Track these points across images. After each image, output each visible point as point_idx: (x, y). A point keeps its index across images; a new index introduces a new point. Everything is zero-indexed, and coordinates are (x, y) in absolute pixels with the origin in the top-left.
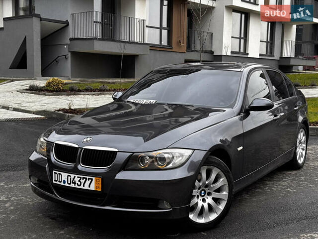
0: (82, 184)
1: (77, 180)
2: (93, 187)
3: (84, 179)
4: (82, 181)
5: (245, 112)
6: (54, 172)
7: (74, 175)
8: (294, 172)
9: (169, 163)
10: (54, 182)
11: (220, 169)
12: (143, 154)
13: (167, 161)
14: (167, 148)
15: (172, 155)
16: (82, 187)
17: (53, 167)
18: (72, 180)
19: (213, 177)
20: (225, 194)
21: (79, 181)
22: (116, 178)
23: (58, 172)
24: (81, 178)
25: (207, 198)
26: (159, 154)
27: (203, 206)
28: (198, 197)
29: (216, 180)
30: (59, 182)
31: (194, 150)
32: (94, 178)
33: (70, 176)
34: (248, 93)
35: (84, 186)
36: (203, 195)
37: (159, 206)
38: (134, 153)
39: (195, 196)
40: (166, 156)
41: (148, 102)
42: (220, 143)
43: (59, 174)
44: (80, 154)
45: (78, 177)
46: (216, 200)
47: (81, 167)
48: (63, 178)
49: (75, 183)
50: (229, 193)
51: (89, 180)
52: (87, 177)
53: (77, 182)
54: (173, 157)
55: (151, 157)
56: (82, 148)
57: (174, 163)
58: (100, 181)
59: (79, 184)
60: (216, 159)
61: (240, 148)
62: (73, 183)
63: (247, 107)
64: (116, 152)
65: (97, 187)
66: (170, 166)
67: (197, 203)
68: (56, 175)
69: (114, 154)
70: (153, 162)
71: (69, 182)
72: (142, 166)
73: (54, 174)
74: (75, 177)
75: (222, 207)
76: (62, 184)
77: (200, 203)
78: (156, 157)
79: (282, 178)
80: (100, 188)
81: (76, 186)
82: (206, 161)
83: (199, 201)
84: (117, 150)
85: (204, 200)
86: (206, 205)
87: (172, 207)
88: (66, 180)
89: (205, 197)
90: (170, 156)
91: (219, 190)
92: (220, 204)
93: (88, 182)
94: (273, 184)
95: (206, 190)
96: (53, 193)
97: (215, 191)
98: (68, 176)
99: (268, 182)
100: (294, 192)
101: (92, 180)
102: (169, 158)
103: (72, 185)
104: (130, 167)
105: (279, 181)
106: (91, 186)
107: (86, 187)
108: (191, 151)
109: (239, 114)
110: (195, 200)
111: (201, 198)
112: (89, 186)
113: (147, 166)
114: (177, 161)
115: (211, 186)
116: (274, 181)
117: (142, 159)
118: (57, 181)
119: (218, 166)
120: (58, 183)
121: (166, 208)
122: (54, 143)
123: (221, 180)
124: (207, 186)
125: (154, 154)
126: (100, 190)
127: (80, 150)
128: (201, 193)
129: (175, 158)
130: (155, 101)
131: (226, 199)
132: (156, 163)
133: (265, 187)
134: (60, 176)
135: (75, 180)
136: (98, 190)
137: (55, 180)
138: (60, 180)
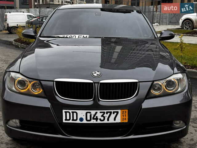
0: (106, 118)
2: (118, 120)
3: (109, 114)
7: (95, 111)
9: (178, 88)
10: (64, 121)
14: (174, 74)
16: (105, 121)
18: (92, 116)
22: (143, 107)
23: (71, 111)
24: (104, 113)
32: (119, 111)
33: (90, 113)
35: (108, 120)
38: (153, 81)
44: (98, 89)
45: (100, 112)
48: (79, 116)
49: (97, 119)
51: (114, 113)
52: (112, 111)
53: (99, 117)
56: (98, 83)
59: (102, 118)
62: (94, 119)
64: (137, 82)
65: (123, 119)
68: (68, 114)
71: (89, 118)
73: (64, 113)
76: (78, 121)
80: (127, 119)
81: (99, 122)
88: (84, 118)
93: (113, 116)
98: (87, 113)
101: (117, 113)
107: (111, 120)
112: (115, 119)
113: (161, 92)
120: (71, 121)
122: (53, 81)
134: (75, 114)
135: (96, 116)
136: (125, 121)
137: (66, 120)
138: (75, 118)
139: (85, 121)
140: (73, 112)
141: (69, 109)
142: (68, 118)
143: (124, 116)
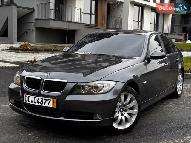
0: (44, 103)
1: (40, 100)
2: (51, 105)
3: (45, 100)
4: (44, 101)
5: (148, 60)
6: (25, 95)
7: (38, 97)
8: (175, 100)
9: (100, 90)
10: (25, 102)
11: (133, 95)
12: (84, 84)
13: (100, 88)
14: (100, 80)
15: (103, 85)
16: (43, 105)
17: (25, 92)
18: (37, 100)
19: (128, 99)
20: (136, 110)
21: (42, 101)
22: (66, 99)
23: (28, 96)
24: (43, 99)
25: (124, 113)
26: (94, 84)
27: (121, 118)
28: (118, 112)
29: (130, 102)
30: (29, 101)
31: (117, 82)
32: (51, 99)
33: (36, 98)
34: (149, 48)
35: (45, 104)
36: (122, 111)
37: (94, 118)
38: (78, 83)
39: (117, 112)
40: (99, 85)
41: (86, 53)
42: (133, 78)
43: (29, 97)
44: (43, 84)
45: (41, 99)
46: (130, 115)
47: (43, 92)
48: (31, 99)
49: (39, 103)
50: (138, 110)
51: (48, 100)
52: (47, 99)
53: (40, 102)
54: (103, 86)
55: (89, 86)
56: (44, 80)
57: (104, 90)
58: (56, 101)
59: (42, 103)
60: (131, 88)
61: (145, 82)
62: (37, 102)
63: (149, 57)
64: (66, 82)
65: (53, 105)
66: (102, 91)
67: (118, 116)
68: (26, 97)
69: (65, 84)
70: (90, 89)
71: (35, 102)
72: (83, 92)
73: (25, 97)
74: (39, 98)
75: (133, 119)
76: (30, 103)
77: (120, 117)
78: (92, 86)
79: (168, 103)
80: (56, 105)
81: (40, 104)
82: (124, 89)
83: (119, 115)
84: (67, 81)
85: (122, 115)
86: (123, 118)
87: (102, 118)
88: (33, 101)
89: (123, 113)
90: (101, 85)
91: (132, 108)
92: (132, 117)
93: (48, 102)
94: (163, 106)
95: (124, 108)
96: (24, 109)
97: (129, 109)
98: (35, 98)
99: (160, 105)
100: (177, 111)
101: (50, 100)
102: (101, 86)
103: (37, 104)
104: (75, 92)
105: (167, 104)
106: (49, 104)
107: (46, 105)
108: (115, 83)
109: (144, 61)
110: (117, 115)
111: (120, 113)
112: (48, 105)
113: (86, 92)
114: (106, 89)
115: (127, 105)
116: (163, 104)
117: (83, 87)
118: (27, 101)
119: (132, 93)
120: (27, 102)
121: (98, 119)
122: (25, 77)
123: (134, 102)
124: (124, 106)
125: (91, 84)
126: (55, 107)
127: (42, 81)
128: (120, 110)
129: (105, 87)
130: (90, 52)
131: (136, 114)
132: (92, 90)
133: (158, 108)
135: (39, 100)
136: (54, 107)
139: (33, 103)
143: (54, 103)
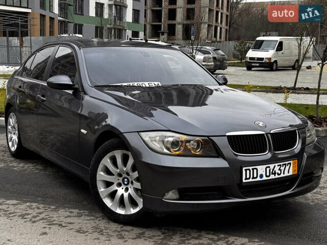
0: (282, 171)
3: (284, 166)
6: (244, 169)
7: (274, 165)
10: (244, 181)
16: (282, 175)
18: (271, 171)
21: (280, 169)
23: (251, 168)
24: (280, 165)
35: (284, 173)
49: (275, 174)
52: (287, 163)
58: (297, 163)
62: (272, 174)
71: (268, 174)
73: (244, 172)
80: (297, 170)
88: (264, 174)
93: (287, 168)
98: (267, 167)
101: (290, 164)
103: (272, 177)
112: (288, 172)
120: (251, 180)
134: (255, 171)
135: (275, 170)
136: (295, 173)
137: (246, 179)
138: (255, 176)
139: (265, 178)
140: (253, 169)
141: (250, 166)
142: (248, 177)
143: (295, 167)
